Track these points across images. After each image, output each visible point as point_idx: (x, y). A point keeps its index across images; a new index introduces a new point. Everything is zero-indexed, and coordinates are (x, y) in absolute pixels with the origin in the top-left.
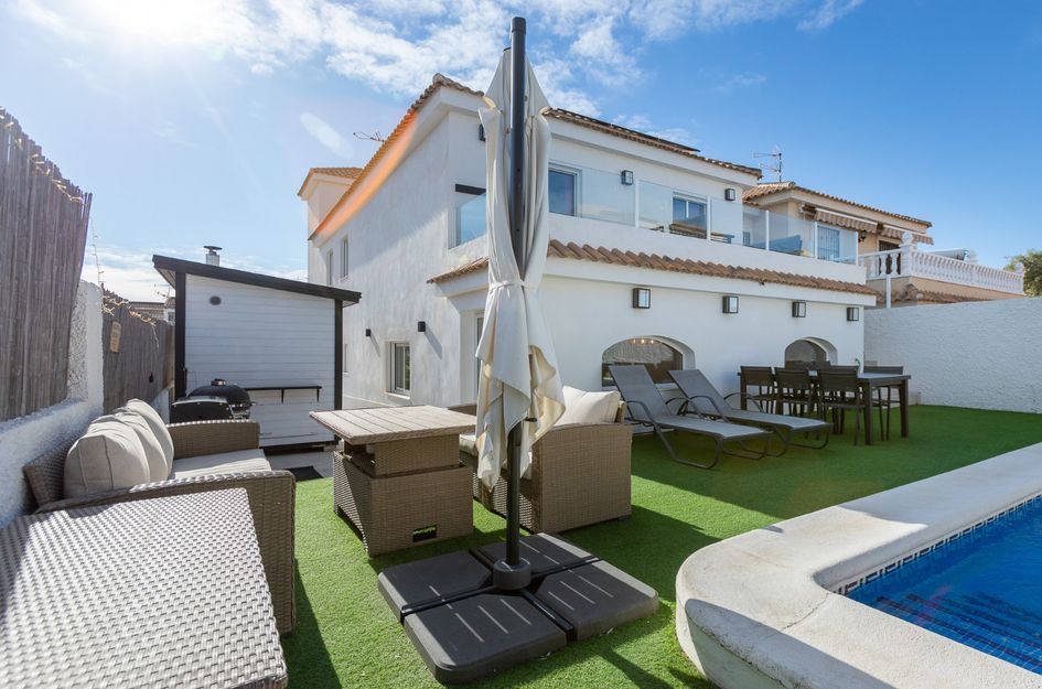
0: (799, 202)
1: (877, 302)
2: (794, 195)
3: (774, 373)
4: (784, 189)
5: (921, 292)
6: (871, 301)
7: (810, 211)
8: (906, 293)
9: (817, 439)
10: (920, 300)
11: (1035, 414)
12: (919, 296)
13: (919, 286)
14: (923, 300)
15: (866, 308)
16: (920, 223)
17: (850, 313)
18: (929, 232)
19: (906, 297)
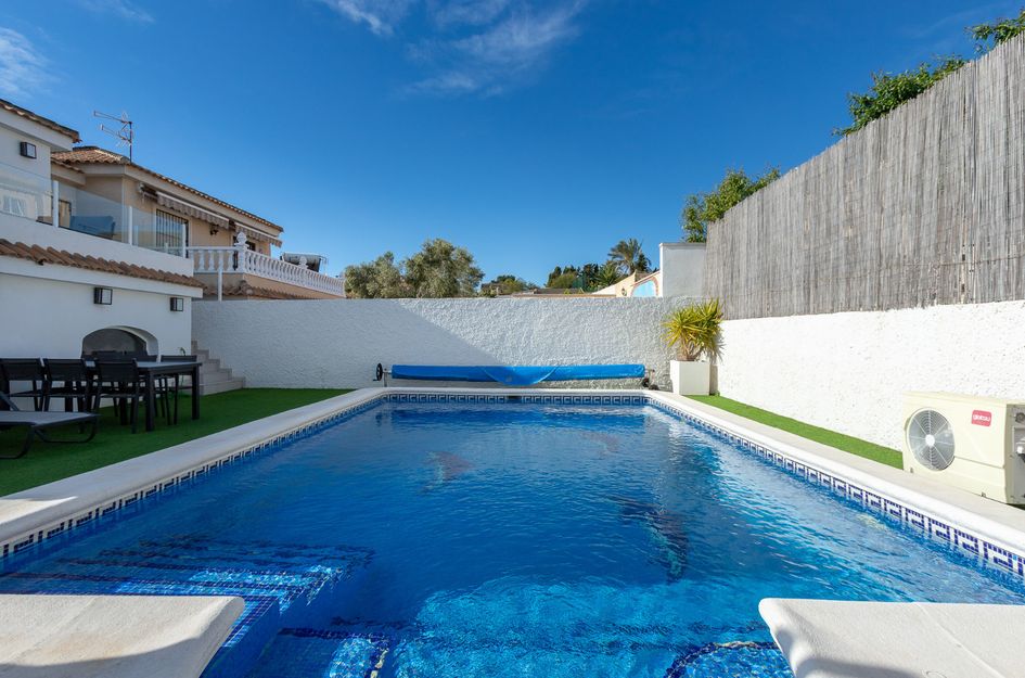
0: (136, 182)
1: (204, 294)
2: (127, 171)
3: (43, 365)
4: (115, 163)
5: (250, 288)
6: (199, 293)
7: (150, 193)
8: (240, 288)
9: (82, 432)
10: (250, 295)
11: (323, 390)
12: (249, 292)
13: (252, 283)
14: (253, 295)
15: (193, 299)
16: (273, 226)
17: (173, 303)
18: (281, 236)
19: (237, 291)
